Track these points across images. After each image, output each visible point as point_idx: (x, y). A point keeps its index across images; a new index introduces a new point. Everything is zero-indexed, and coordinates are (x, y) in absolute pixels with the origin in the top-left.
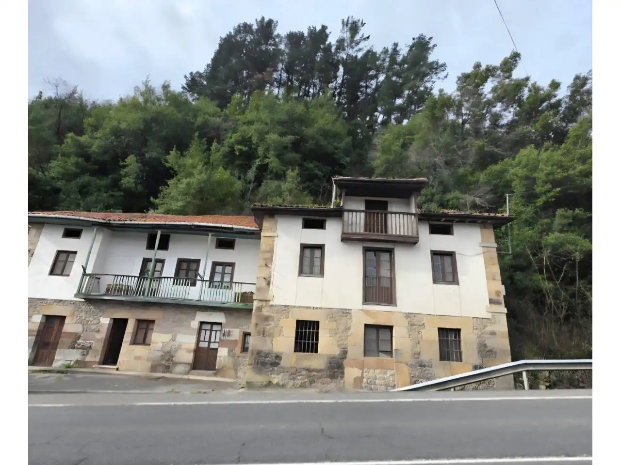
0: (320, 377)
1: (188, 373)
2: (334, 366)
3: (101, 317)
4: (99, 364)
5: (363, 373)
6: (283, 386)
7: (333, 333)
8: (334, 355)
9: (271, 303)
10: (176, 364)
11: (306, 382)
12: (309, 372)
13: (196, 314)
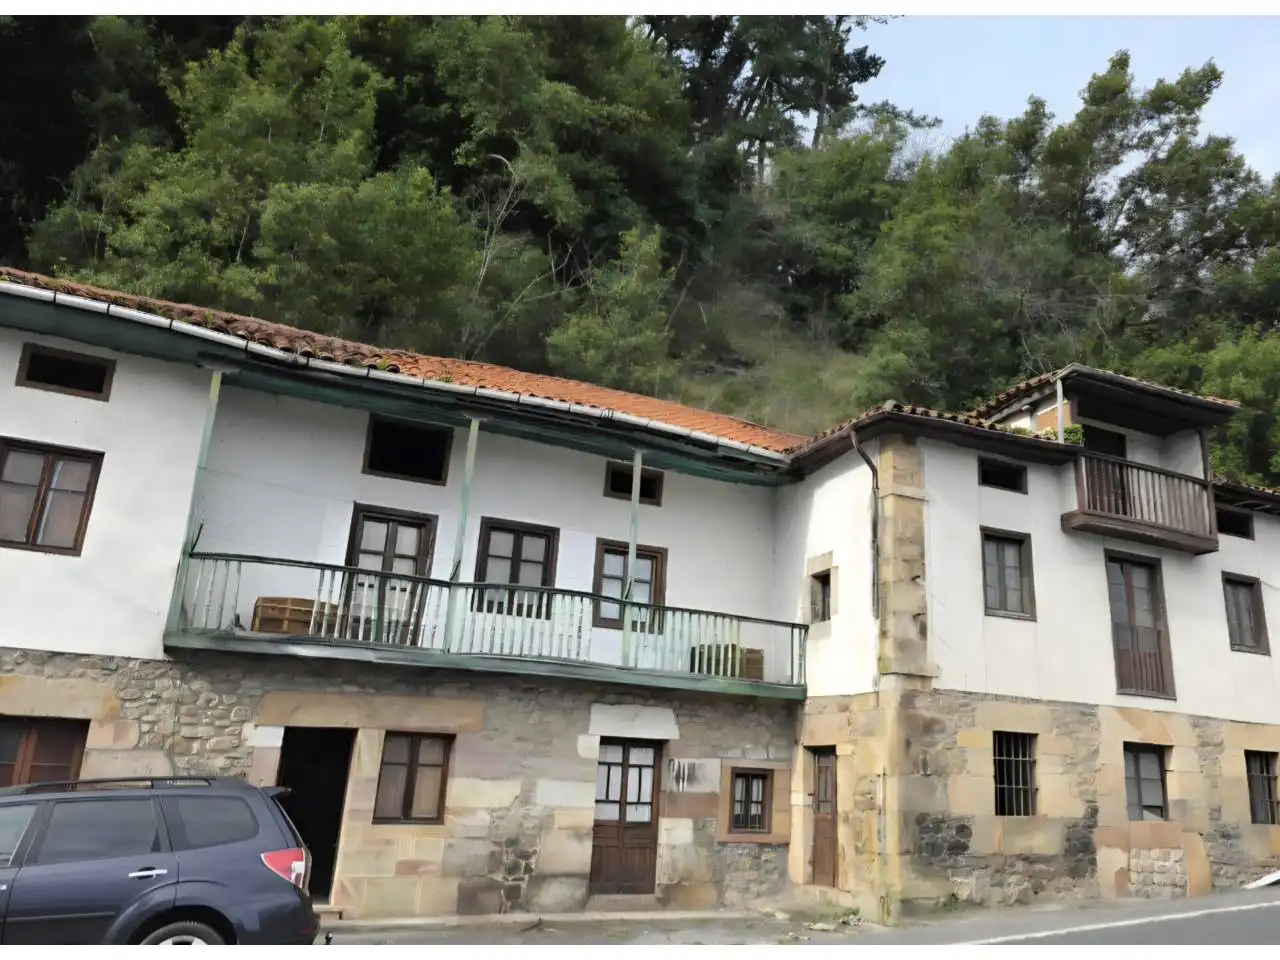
0: (1052, 877)
1: (582, 905)
2: (1075, 846)
3: (244, 721)
5: (1129, 858)
6: (982, 904)
7: (1070, 764)
8: (1075, 819)
9: (935, 684)
10: (540, 879)
11: (1027, 890)
12: (1030, 863)
13: (591, 711)
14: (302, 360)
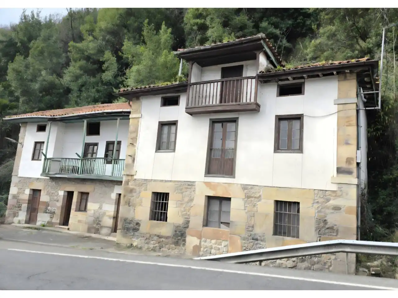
0: (167, 243)
2: (178, 234)
3: (59, 190)
4: (60, 225)
5: (200, 242)
6: (141, 248)
7: (180, 203)
8: (179, 224)
9: (135, 177)
10: (102, 227)
11: (156, 247)
12: (159, 238)
13: (114, 187)
14: (53, 117)
